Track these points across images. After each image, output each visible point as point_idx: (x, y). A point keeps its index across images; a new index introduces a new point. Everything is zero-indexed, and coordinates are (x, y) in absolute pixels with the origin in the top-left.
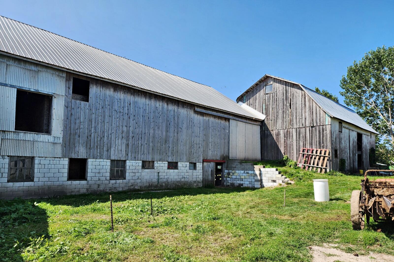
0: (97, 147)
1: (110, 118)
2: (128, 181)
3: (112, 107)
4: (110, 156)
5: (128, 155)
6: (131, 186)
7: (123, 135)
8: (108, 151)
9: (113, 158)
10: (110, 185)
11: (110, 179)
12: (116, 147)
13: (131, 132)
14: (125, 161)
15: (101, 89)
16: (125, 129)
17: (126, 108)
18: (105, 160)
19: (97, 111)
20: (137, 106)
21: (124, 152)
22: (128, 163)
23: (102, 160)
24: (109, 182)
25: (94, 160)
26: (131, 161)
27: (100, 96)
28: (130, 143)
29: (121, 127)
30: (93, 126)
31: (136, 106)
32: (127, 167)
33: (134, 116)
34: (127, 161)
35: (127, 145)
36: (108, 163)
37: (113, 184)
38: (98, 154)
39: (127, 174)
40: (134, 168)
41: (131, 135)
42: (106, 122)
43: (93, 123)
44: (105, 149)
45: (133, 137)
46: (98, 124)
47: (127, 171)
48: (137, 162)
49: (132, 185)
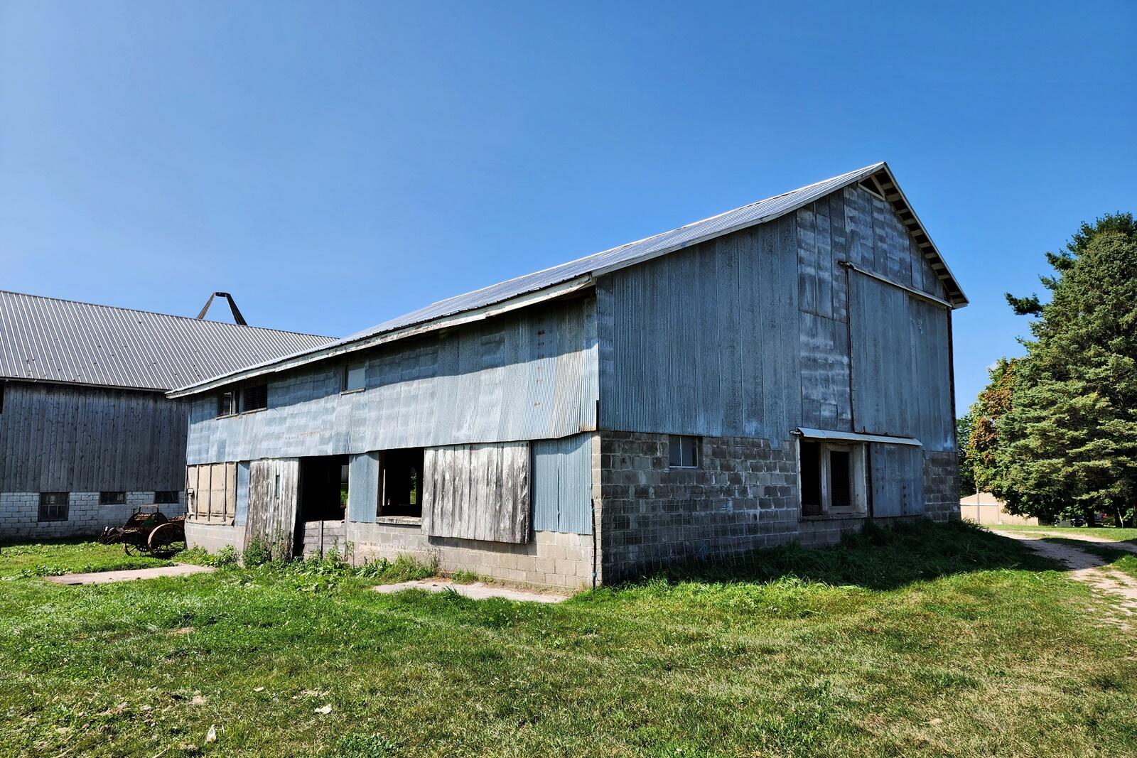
0: (15, 475)
1: (40, 433)
2: (72, 523)
3: (44, 417)
4: (39, 487)
5: (72, 484)
6: (77, 530)
7: (63, 455)
8: (34, 479)
9: (44, 490)
10: (39, 529)
11: (39, 521)
12: (50, 474)
13: (77, 450)
14: (67, 494)
15: (24, 393)
16: (66, 446)
17: (70, 415)
18: (29, 494)
19: (16, 425)
20: (91, 410)
21: (65, 481)
22: (72, 496)
23: (24, 494)
24: (37, 524)
25: (11, 494)
26: (77, 493)
27: (22, 403)
28: (76, 466)
29: (59, 445)
30: (9, 445)
31: (88, 411)
32: (71, 503)
33: (85, 425)
34: (71, 493)
35: (72, 470)
36: (36, 497)
37: (44, 528)
38: (18, 485)
39: (71, 513)
40: (83, 503)
41: (78, 453)
42: (31, 439)
43: (9, 441)
44: (30, 477)
45: (82, 456)
46: (18, 442)
47: (70, 508)
48: (89, 494)
49: (80, 529)
